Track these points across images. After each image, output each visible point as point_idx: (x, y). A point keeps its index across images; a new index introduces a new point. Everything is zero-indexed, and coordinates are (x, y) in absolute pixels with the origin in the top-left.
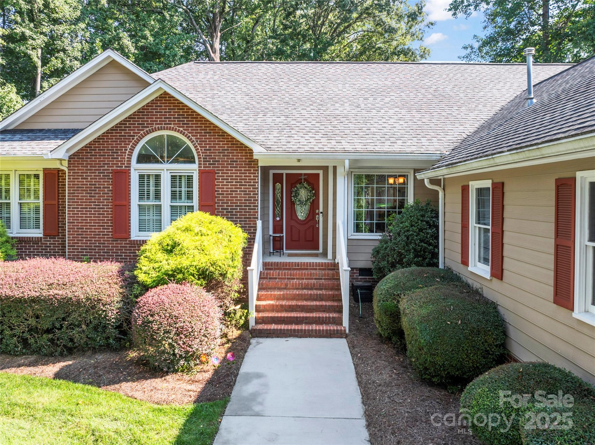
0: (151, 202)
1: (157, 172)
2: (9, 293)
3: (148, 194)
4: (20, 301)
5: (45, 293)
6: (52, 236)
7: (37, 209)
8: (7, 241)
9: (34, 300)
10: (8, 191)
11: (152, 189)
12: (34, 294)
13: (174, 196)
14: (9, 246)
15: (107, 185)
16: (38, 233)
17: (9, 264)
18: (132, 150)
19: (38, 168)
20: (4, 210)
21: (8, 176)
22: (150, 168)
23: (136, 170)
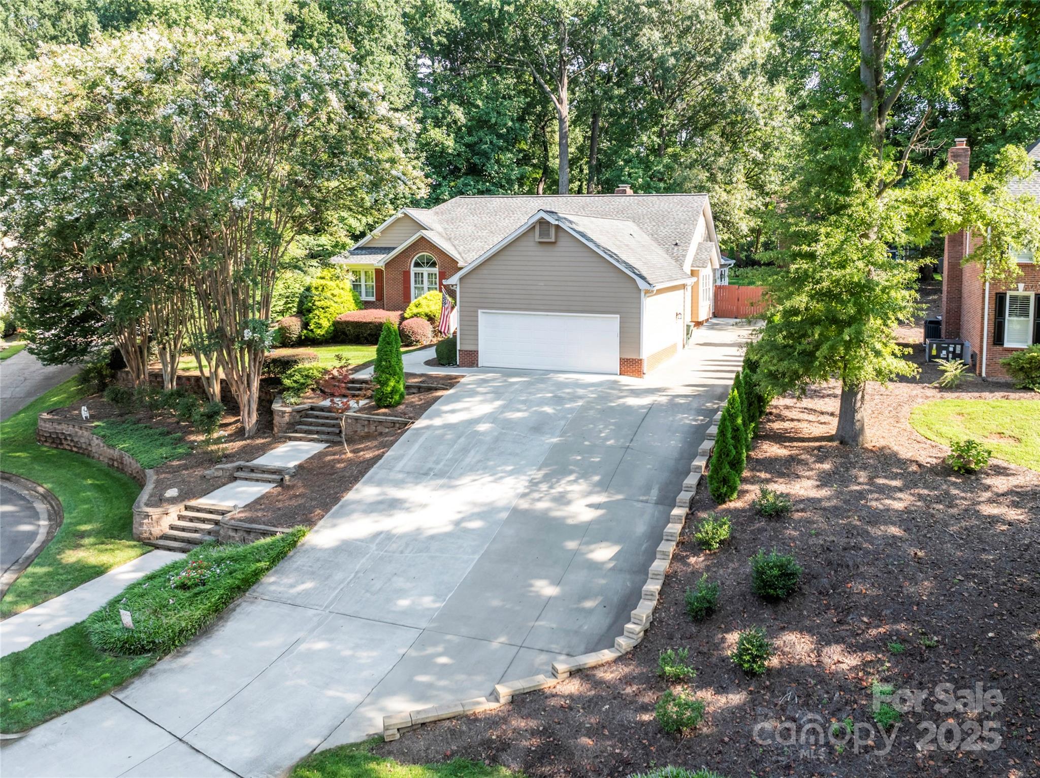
0: (420, 285)
1: (422, 272)
3: (419, 282)
4: (365, 323)
6: (380, 301)
7: (373, 287)
8: (360, 302)
9: (370, 323)
10: (360, 279)
11: (420, 279)
13: (429, 283)
14: (361, 304)
15: (401, 277)
16: (373, 299)
18: (412, 261)
19: (373, 269)
20: (359, 288)
21: (360, 272)
22: (419, 270)
23: (413, 270)
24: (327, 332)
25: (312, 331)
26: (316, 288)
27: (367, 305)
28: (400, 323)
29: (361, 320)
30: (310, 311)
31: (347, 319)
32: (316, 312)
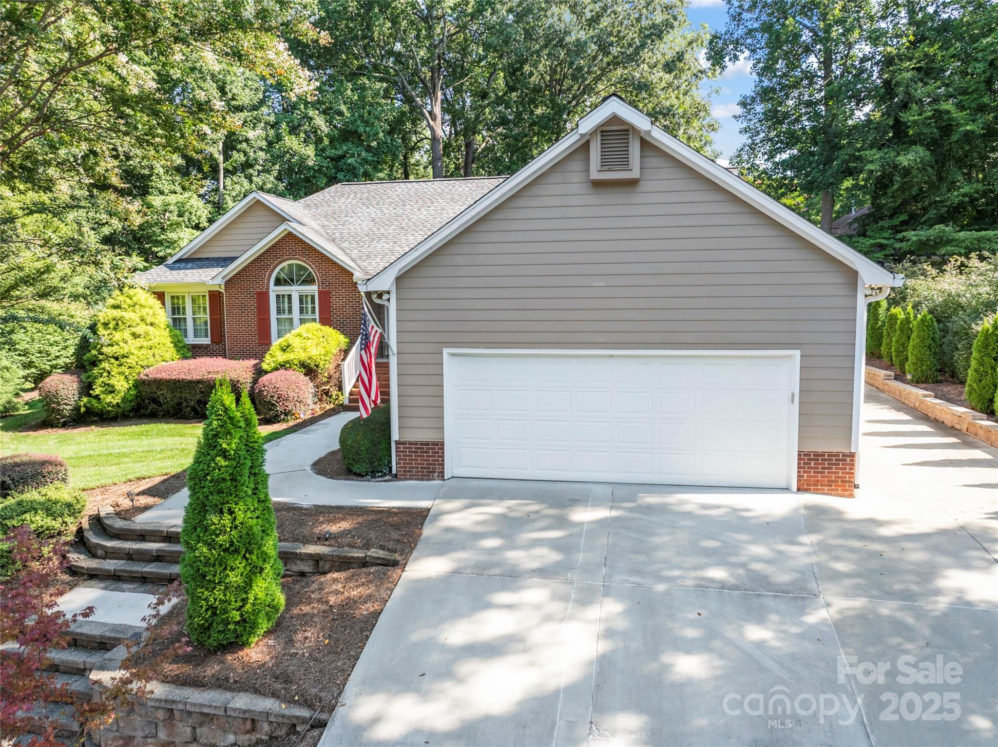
0: (286, 316)
1: (289, 293)
2: (184, 377)
3: (284, 310)
4: (190, 382)
5: (205, 377)
6: (218, 343)
7: (206, 322)
8: (184, 347)
9: (199, 382)
10: (184, 308)
11: (286, 305)
12: (199, 378)
13: (302, 310)
14: (185, 350)
15: (253, 303)
16: (207, 341)
17: (186, 361)
18: (270, 276)
19: (205, 291)
20: (182, 324)
21: (183, 297)
22: (284, 290)
23: (274, 291)
24: (124, 399)
25: (97, 397)
26: (106, 325)
27: (196, 351)
28: (255, 381)
29: (182, 376)
30: (94, 363)
31: (159, 376)
32: (105, 365)
